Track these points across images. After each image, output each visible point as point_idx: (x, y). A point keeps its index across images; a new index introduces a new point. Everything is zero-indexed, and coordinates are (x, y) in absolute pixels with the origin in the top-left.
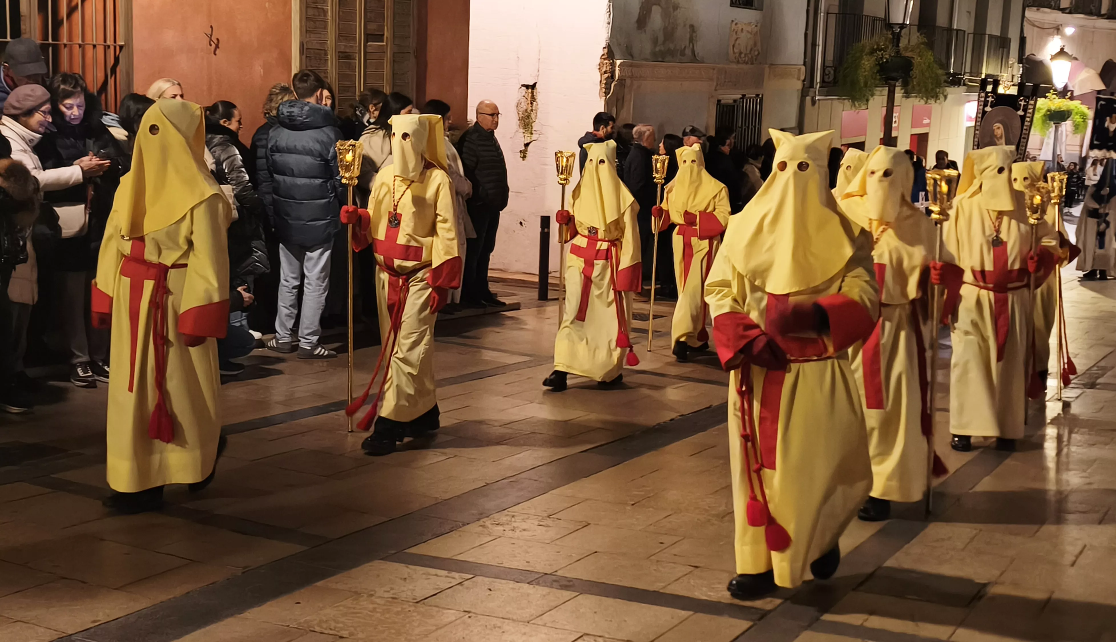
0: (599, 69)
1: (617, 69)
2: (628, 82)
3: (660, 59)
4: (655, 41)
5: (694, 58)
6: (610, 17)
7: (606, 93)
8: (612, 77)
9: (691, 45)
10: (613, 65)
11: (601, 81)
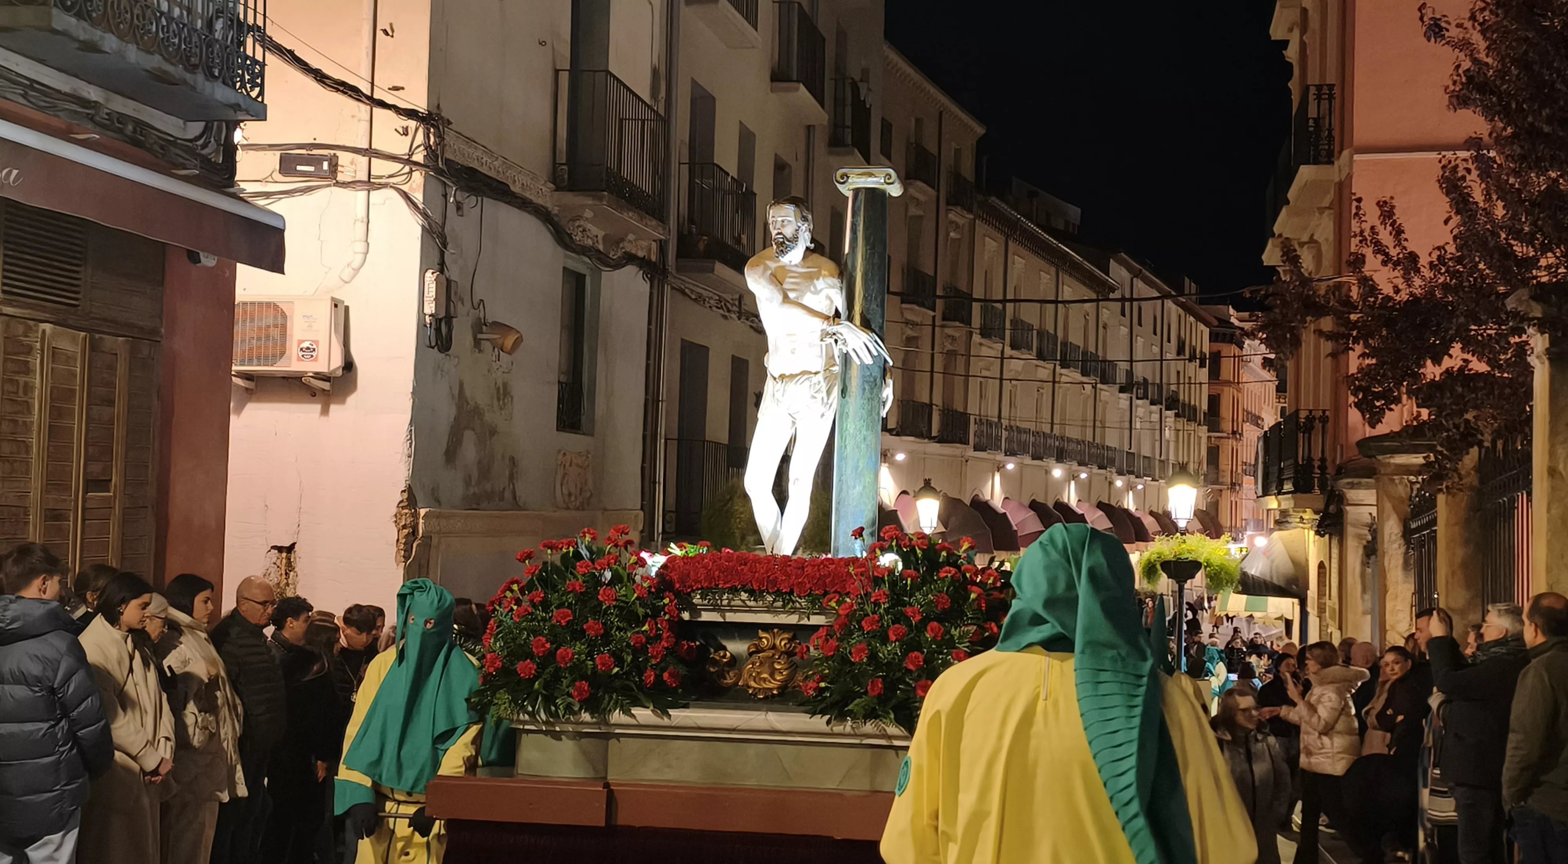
0: (396, 522)
1: (421, 521)
2: (435, 541)
3: (475, 506)
4: (468, 482)
5: (516, 505)
6: (411, 447)
7: (406, 558)
8: (414, 532)
9: (511, 486)
10: (415, 515)
11: (398, 540)
